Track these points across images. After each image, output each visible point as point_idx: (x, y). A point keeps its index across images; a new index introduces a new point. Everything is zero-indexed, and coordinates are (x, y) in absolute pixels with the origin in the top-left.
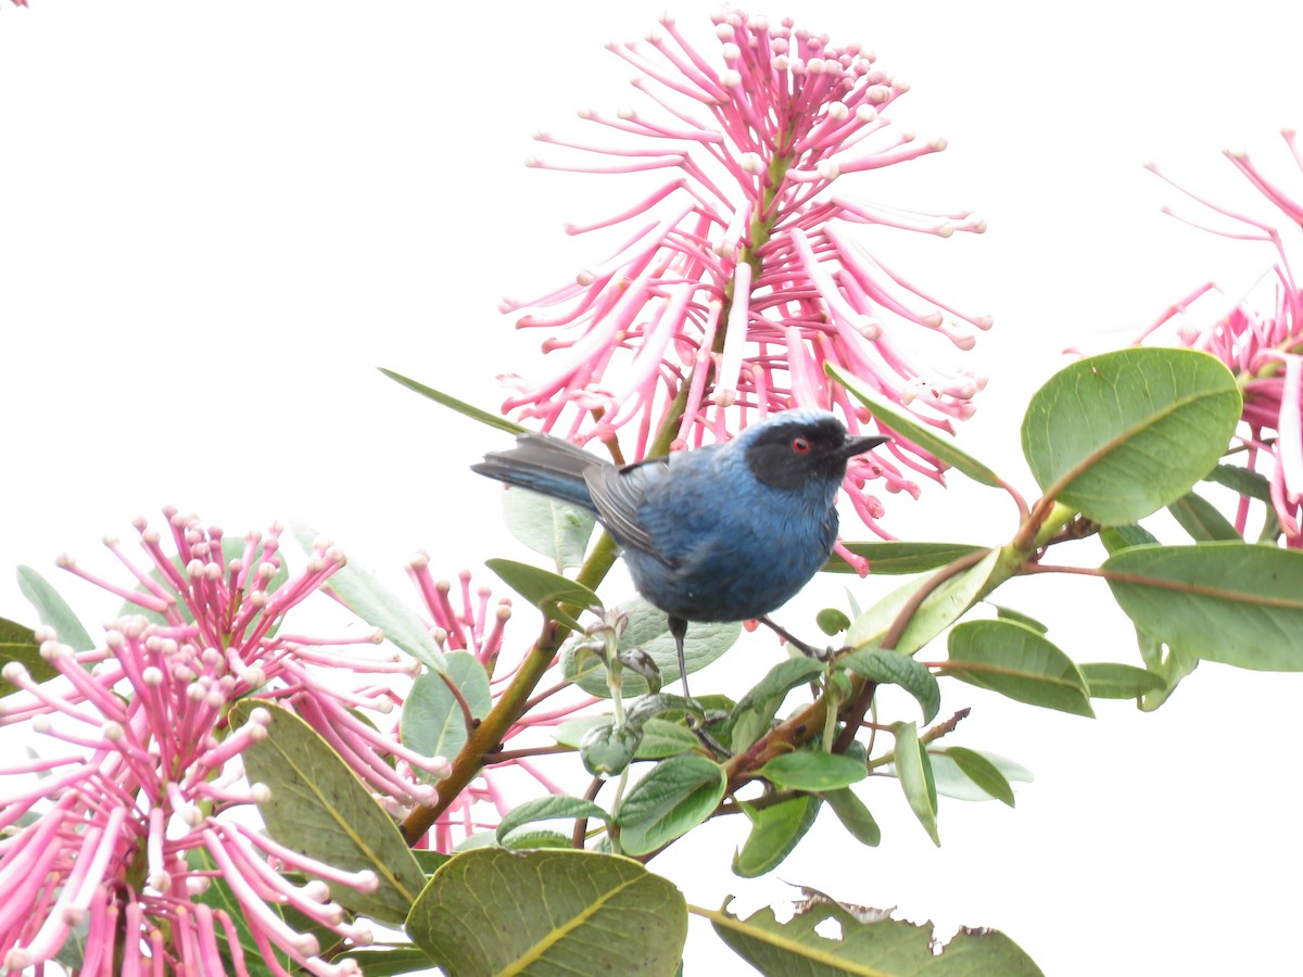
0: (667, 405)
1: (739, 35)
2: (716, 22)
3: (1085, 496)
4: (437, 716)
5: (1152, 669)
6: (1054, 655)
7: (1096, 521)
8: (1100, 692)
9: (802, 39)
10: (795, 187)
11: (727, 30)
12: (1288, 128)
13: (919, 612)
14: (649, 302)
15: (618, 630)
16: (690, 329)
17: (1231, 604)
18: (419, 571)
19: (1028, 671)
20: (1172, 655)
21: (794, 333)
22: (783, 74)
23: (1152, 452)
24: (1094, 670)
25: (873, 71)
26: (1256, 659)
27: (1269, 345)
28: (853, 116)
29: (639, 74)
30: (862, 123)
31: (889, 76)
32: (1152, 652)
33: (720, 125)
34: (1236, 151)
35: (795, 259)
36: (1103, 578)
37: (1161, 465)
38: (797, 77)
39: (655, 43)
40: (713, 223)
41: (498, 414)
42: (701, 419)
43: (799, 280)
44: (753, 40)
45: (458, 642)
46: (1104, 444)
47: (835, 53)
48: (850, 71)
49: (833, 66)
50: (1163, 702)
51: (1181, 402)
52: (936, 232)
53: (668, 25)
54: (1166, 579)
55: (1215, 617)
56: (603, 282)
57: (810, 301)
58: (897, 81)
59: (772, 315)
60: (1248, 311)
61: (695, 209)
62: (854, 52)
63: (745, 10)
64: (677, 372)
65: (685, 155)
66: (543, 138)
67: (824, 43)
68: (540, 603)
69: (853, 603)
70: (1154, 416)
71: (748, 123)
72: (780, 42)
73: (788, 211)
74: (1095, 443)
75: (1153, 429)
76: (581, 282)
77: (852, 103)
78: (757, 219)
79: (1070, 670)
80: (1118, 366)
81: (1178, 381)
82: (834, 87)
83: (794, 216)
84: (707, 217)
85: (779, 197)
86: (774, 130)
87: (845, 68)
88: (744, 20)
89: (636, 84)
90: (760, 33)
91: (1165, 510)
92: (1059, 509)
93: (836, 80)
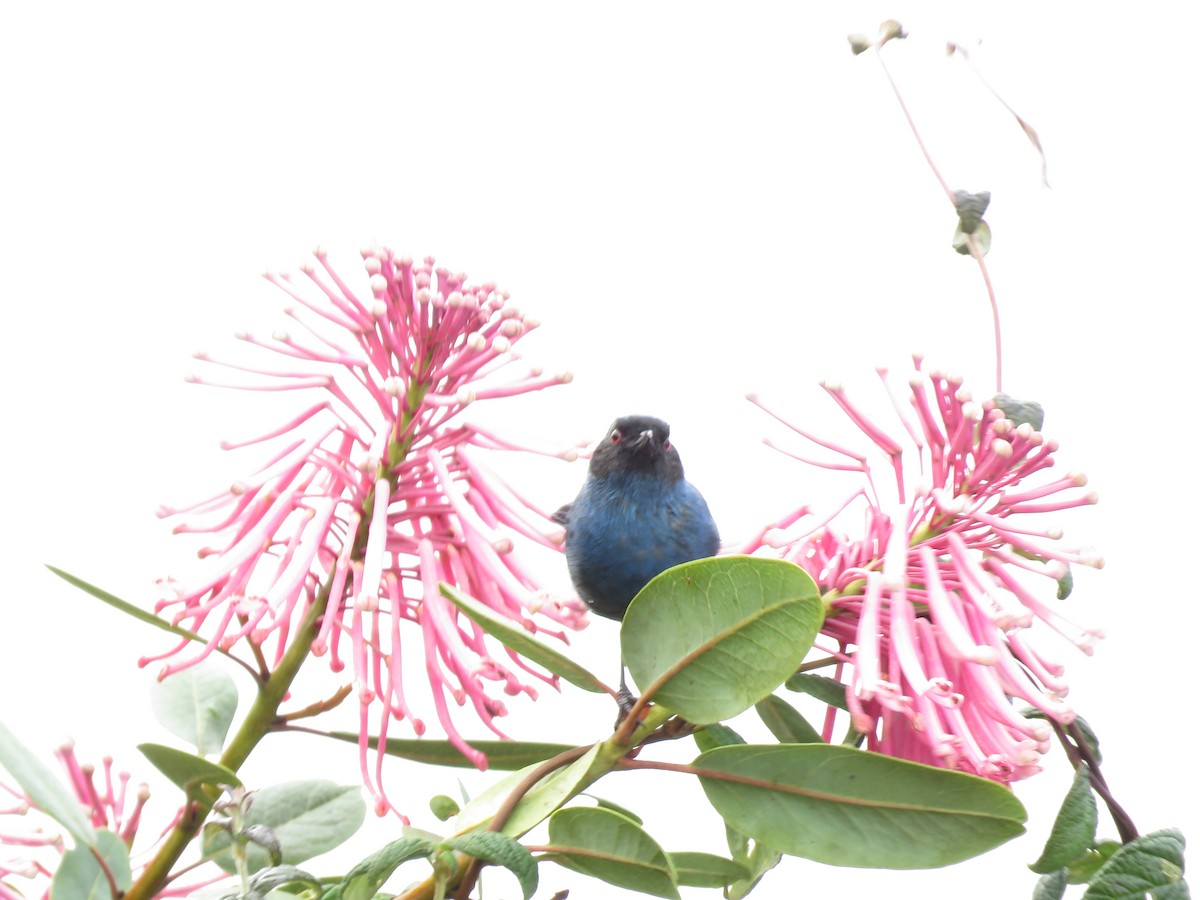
0: (305, 609)
1: (385, 268)
2: (365, 256)
3: (679, 696)
4: (84, 887)
5: (739, 861)
6: (645, 841)
7: (690, 720)
8: (687, 880)
9: (442, 276)
10: (430, 411)
11: (375, 263)
12: (882, 366)
13: (523, 800)
14: (293, 513)
15: (244, 807)
16: (331, 541)
17: (812, 801)
18: (67, 754)
19: (621, 856)
20: (758, 847)
21: (426, 546)
22: (424, 306)
23: (740, 655)
24: (683, 859)
25: (507, 307)
26: (833, 854)
27: (856, 565)
28: (489, 346)
29: (292, 304)
30: (496, 354)
31: (521, 313)
32: (739, 846)
33: (363, 351)
34: (832, 384)
35: (428, 478)
36: (695, 776)
37: (748, 668)
38: (438, 311)
39: (309, 273)
40: (356, 442)
41: (151, 611)
42: (338, 622)
43: (433, 498)
44: (397, 274)
45: (100, 819)
46: (695, 648)
47: (472, 290)
48: (485, 306)
49: (470, 300)
50: (748, 892)
51: (768, 609)
52: (561, 457)
53: (321, 257)
54: (752, 777)
55: (797, 814)
56: (251, 494)
57: (440, 517)
58: (529, 318)
59: (405, 528)
60: (838, 534)
61: (339, 428)
62: (489, 290)
63: (390, 247)
64: (316, 579)
65: (331, 379)
66: (202, 357)
67: (462, 281)
68: (186, 784)
69: (463, 791)
70: (742, 622)
71: (390, 349)
72: (423, 277)
73: (423, 434)
74: (688, 647)
75: (740, 634)
76: (234, 492)
77: (488, 335)
78: (394, 439)
79: (659, 856)
80: (710, 574)
81: (765, 589)
82: (471, 320)
83: (428, 439)
84: (350, 437)
85: (415, 421)
86: (412, 358)
87: (481, 303)
88: (390, 255)
89: (289, 312)
90: (405, 268)
91: (753, 711)
92: (657, 710)
93: (473, 314)
